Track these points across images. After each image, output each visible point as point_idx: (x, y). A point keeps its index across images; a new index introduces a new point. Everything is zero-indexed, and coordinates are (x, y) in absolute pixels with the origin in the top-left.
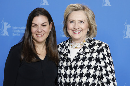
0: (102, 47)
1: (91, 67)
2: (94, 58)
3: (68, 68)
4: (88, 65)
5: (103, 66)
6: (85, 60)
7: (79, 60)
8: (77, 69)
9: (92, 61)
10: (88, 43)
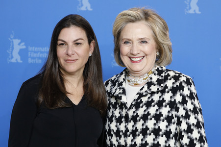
0: (179, 82)
1: (162, 118)
2: (167, 102)
3: (123, 120)
4: (156, 114)
5: (182, 115)
6: (151, 106)
7: (141, 105)
8: (137, 121)
9: (164, 108)
10: (157, 76)
